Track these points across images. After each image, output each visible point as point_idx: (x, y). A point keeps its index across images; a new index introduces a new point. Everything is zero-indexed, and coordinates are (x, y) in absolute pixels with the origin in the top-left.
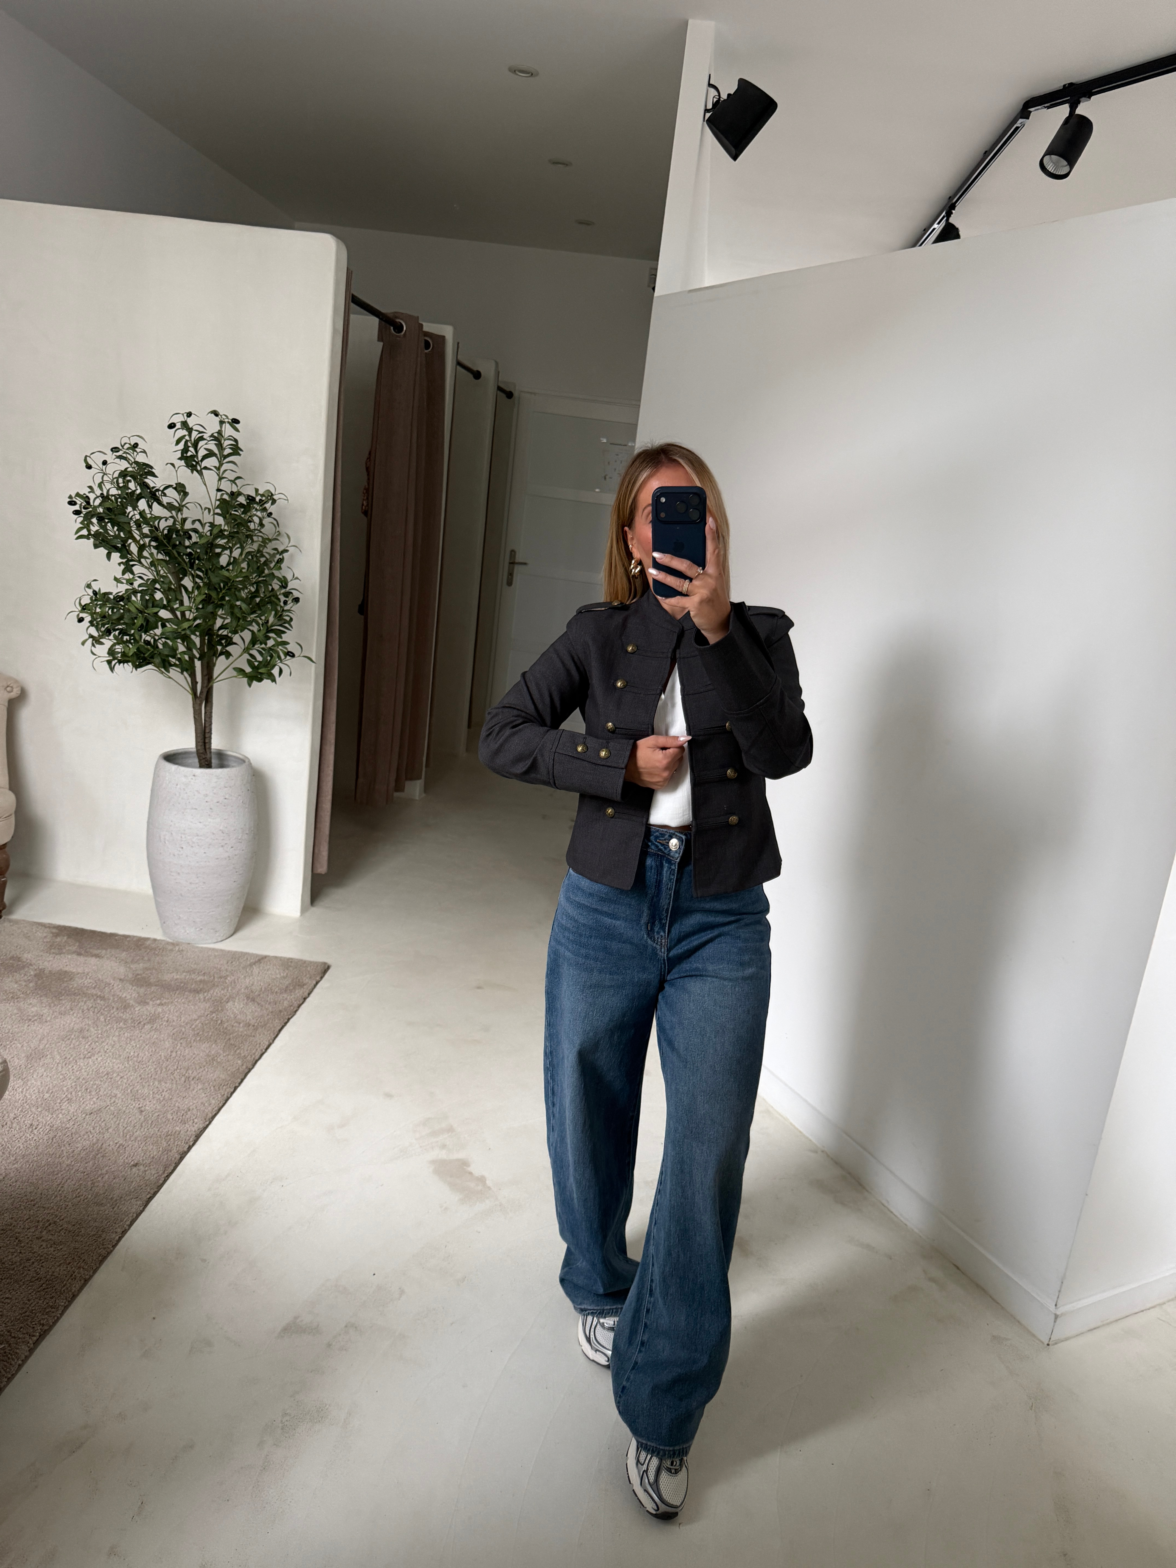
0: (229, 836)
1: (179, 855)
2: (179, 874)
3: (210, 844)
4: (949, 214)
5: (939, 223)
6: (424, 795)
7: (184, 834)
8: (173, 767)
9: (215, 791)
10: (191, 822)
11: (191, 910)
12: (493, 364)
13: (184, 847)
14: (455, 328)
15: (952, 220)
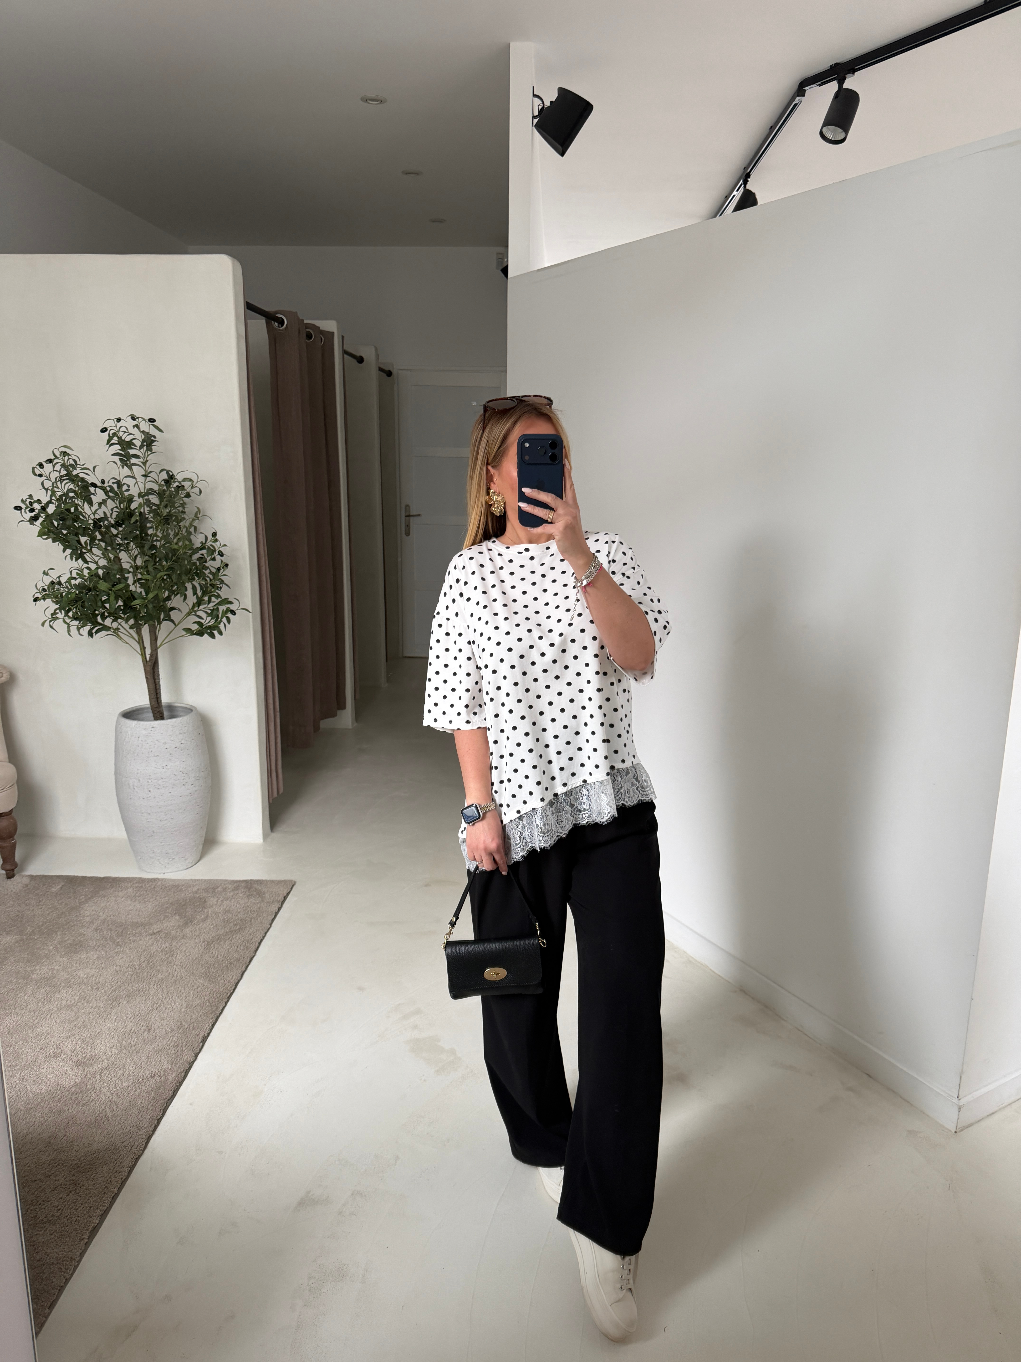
0: (188, 775)
1: (148, 797)
2: (149, 814)
3: (174, 785)
4: (745, 182)
5: (738, 190)
6: (356, 724)
7: (150, 779)
8: (133, 723)
9: (172, 739)
10: (155, 768)
11: (163, 844)
12: (373, 350)
13: (151, 790)
14: (338, 322)
15: (748, 187)
